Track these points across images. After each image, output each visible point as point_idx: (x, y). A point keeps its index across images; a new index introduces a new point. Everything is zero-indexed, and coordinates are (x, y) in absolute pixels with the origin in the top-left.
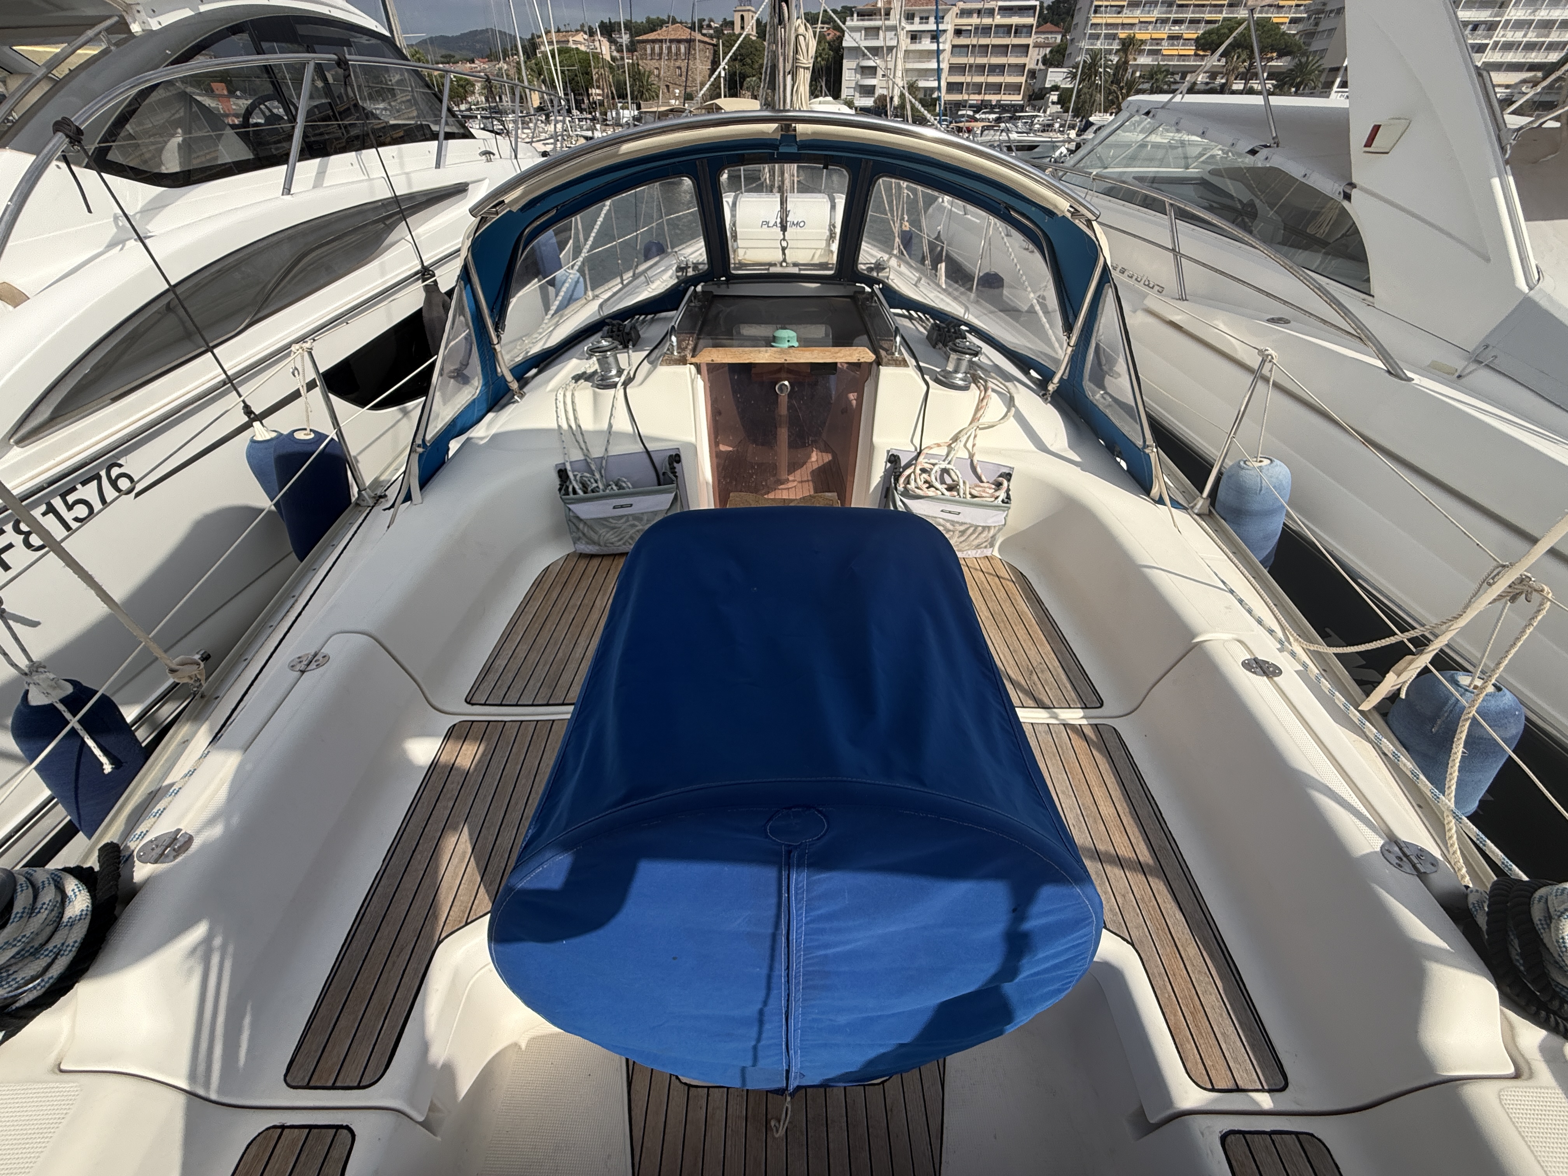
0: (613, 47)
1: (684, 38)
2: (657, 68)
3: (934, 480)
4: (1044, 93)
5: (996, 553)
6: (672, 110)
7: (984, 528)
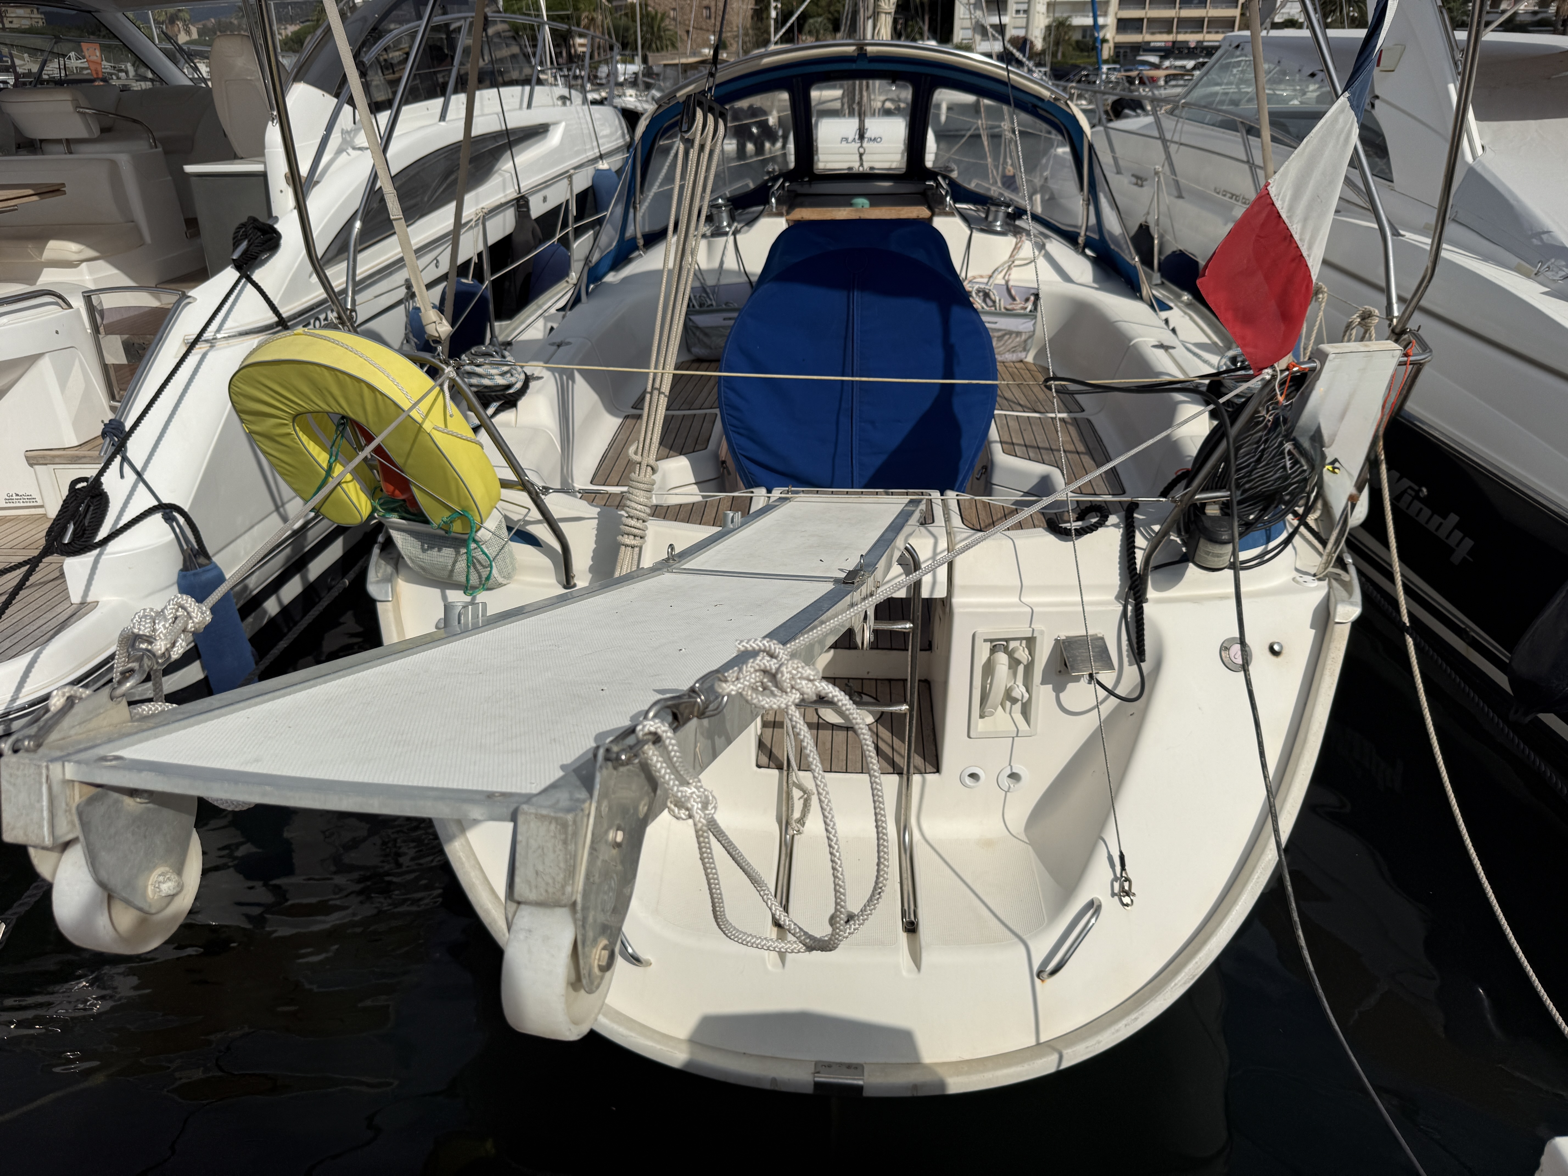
5: (1030, 359)
7: (1018, 333)
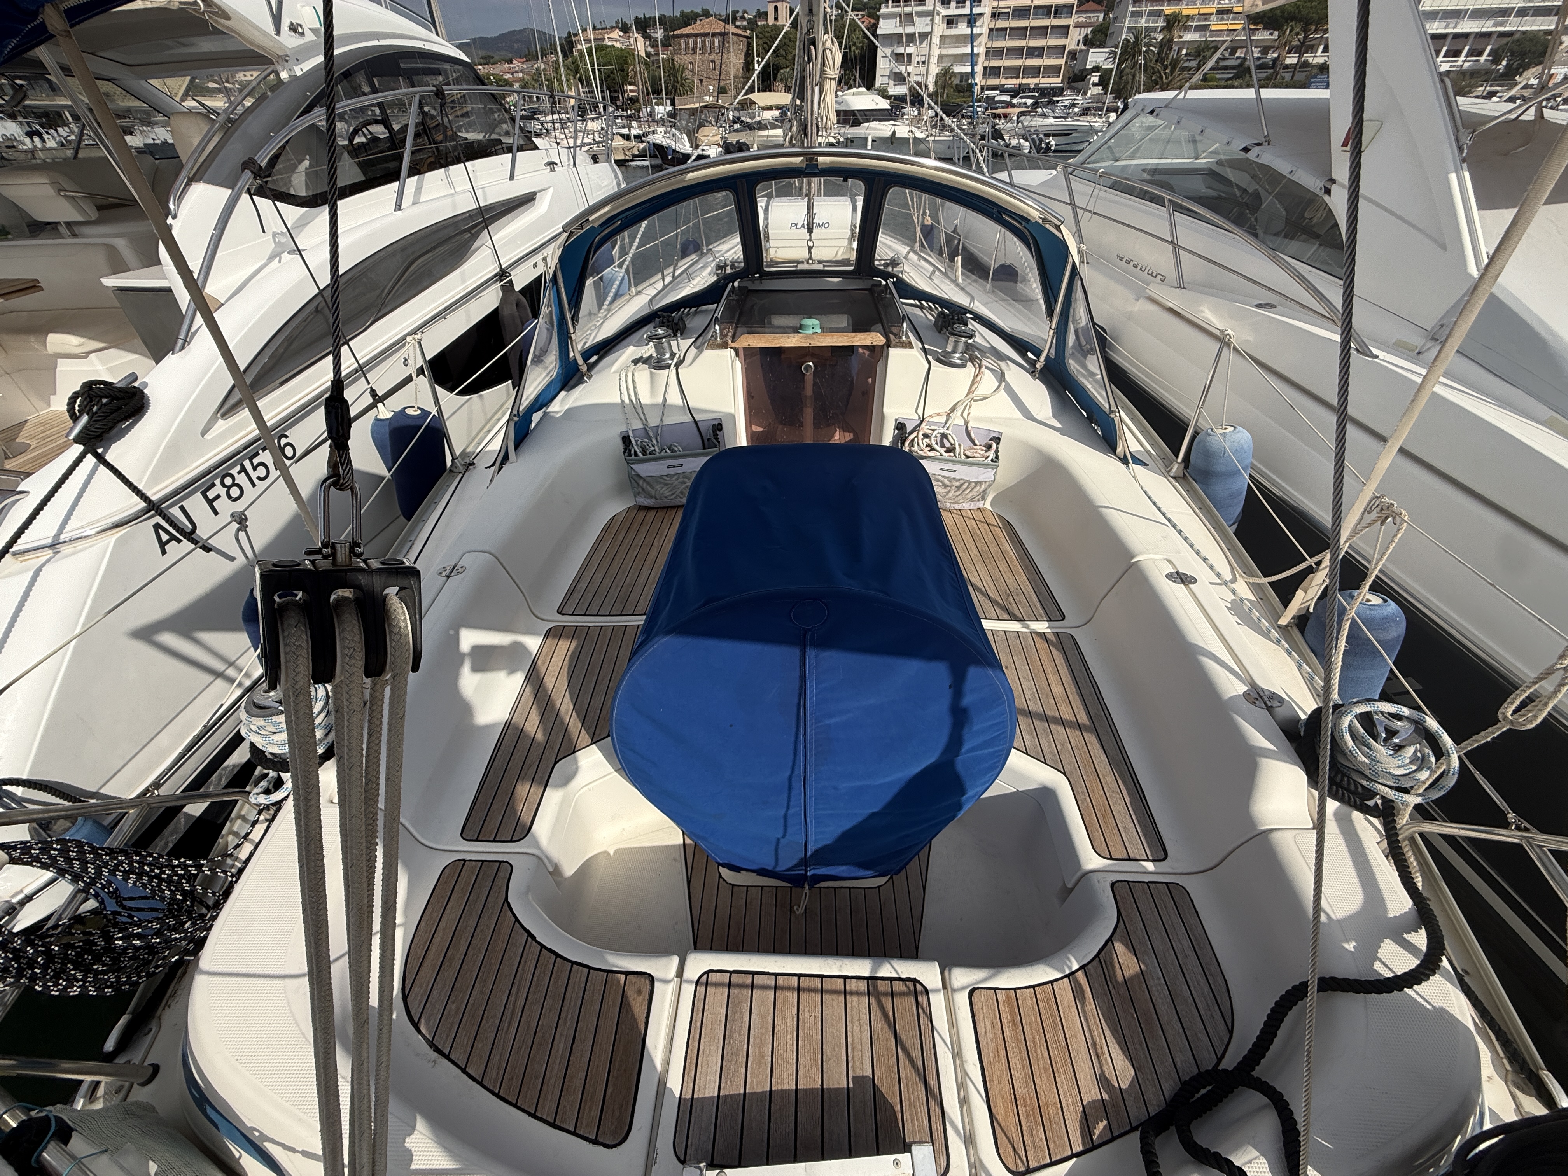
0: (648, 43)
1: (718, 31)
2: (691, 63)
3: (934, 443)
4: (1084, 74)
5: (988, 506)
6: (706, 107)
7: (976, 483)
